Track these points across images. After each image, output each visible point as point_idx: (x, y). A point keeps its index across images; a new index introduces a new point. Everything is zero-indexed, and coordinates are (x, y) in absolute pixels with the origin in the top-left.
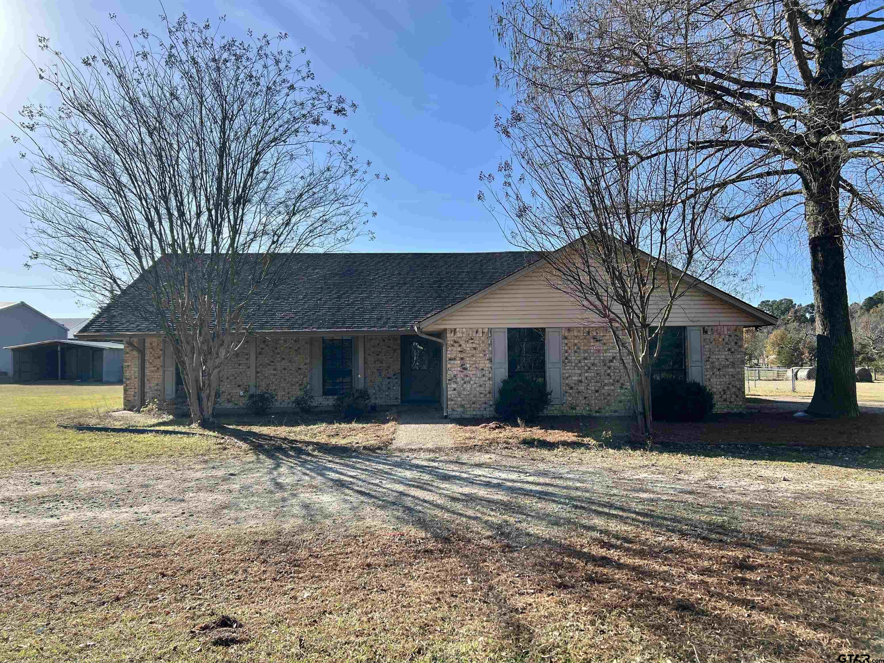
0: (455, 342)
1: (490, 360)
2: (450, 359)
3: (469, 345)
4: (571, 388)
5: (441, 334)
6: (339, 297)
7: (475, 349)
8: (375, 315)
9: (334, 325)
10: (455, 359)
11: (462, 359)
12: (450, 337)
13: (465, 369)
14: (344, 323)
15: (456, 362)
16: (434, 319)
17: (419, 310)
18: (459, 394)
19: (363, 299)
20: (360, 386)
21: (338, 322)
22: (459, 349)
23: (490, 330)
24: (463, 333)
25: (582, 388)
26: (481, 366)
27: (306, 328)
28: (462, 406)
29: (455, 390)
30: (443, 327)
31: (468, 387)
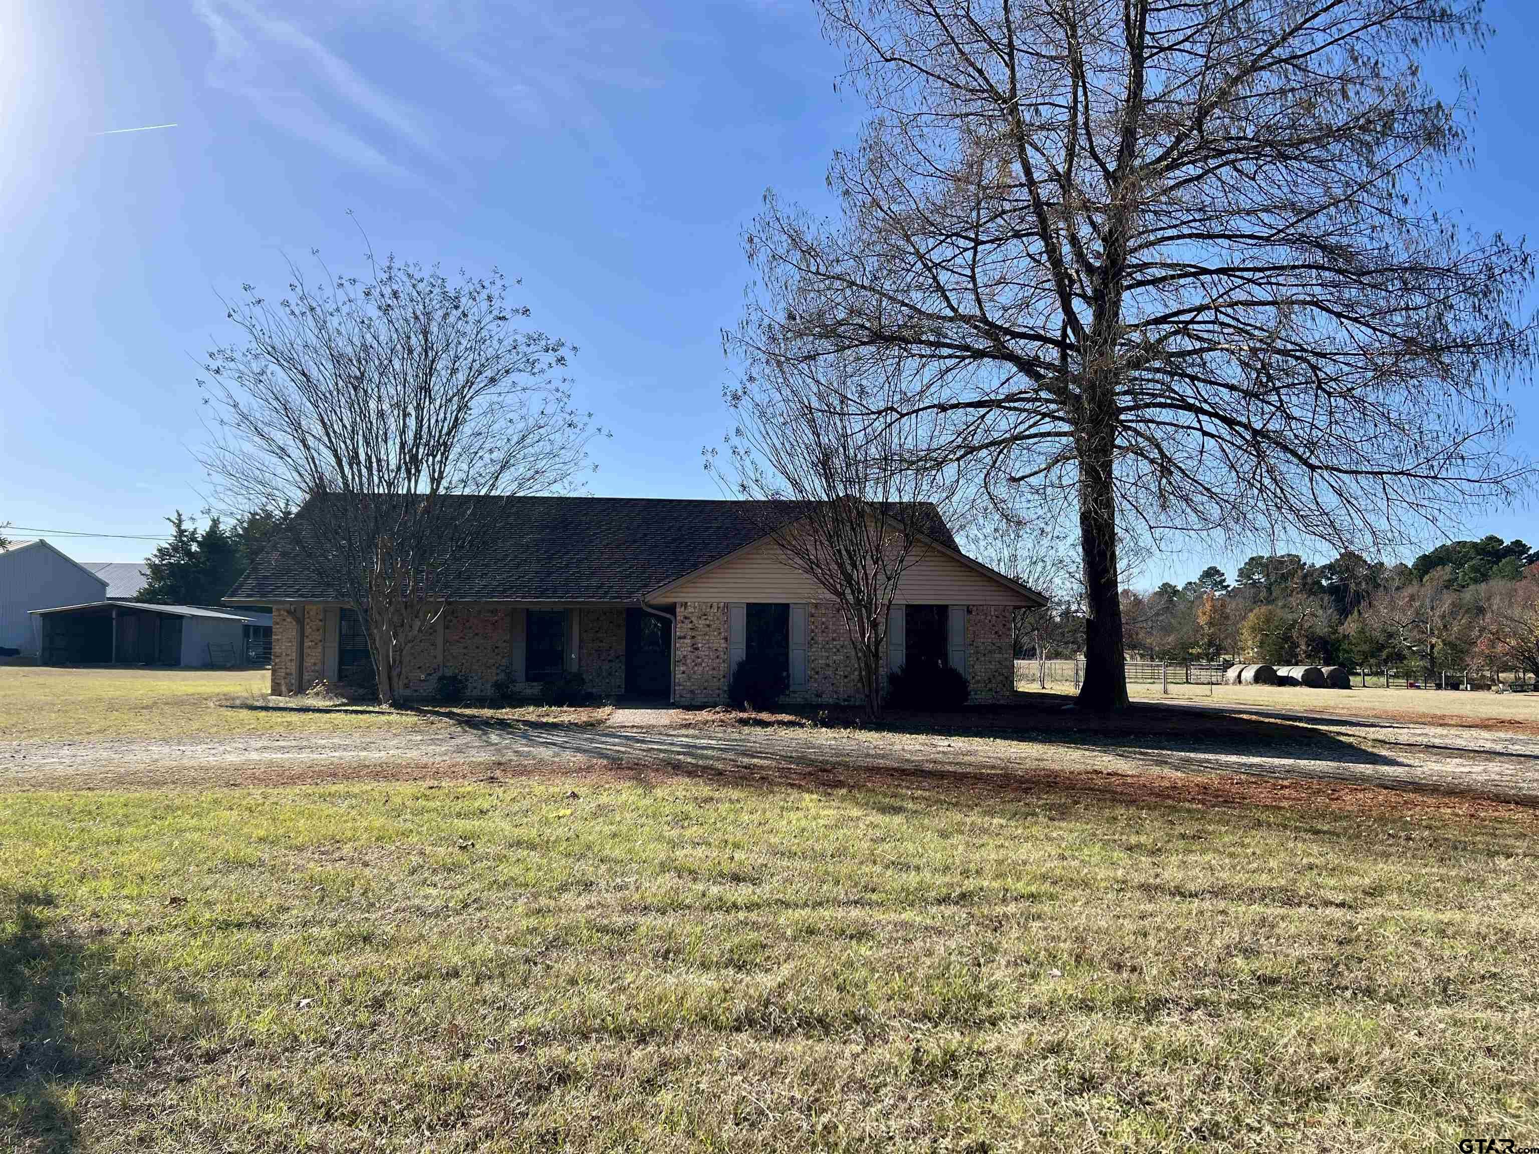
0: (686, 618)
1: (726, 639)
2: (680, 638)
3: (702, 622)
4: (817, 673)
5: (671, 609)
6: (550, 558)
7: (709, 626)
8: (594, 582)
9: (542, 594)
10: (684, 638)
11: (693, 637)
12: (680, 611)
13: (697, 649)
14: (555, 592)
15: (686, 641)
16: (663, 590)
17: (650, 578)
18: (689, 678)
19: (580, 561)
20: (575, 668)
21: (547, 590)
22: (690, 626)
23: (726, 605)
24: (695, 608)
25: (829, 673)
26: (716, 646)
27: (507, 597)
28: (692, 692)
29: (683, 673)
30: (671, 600)
31: (699, 669)
